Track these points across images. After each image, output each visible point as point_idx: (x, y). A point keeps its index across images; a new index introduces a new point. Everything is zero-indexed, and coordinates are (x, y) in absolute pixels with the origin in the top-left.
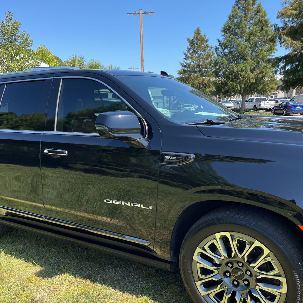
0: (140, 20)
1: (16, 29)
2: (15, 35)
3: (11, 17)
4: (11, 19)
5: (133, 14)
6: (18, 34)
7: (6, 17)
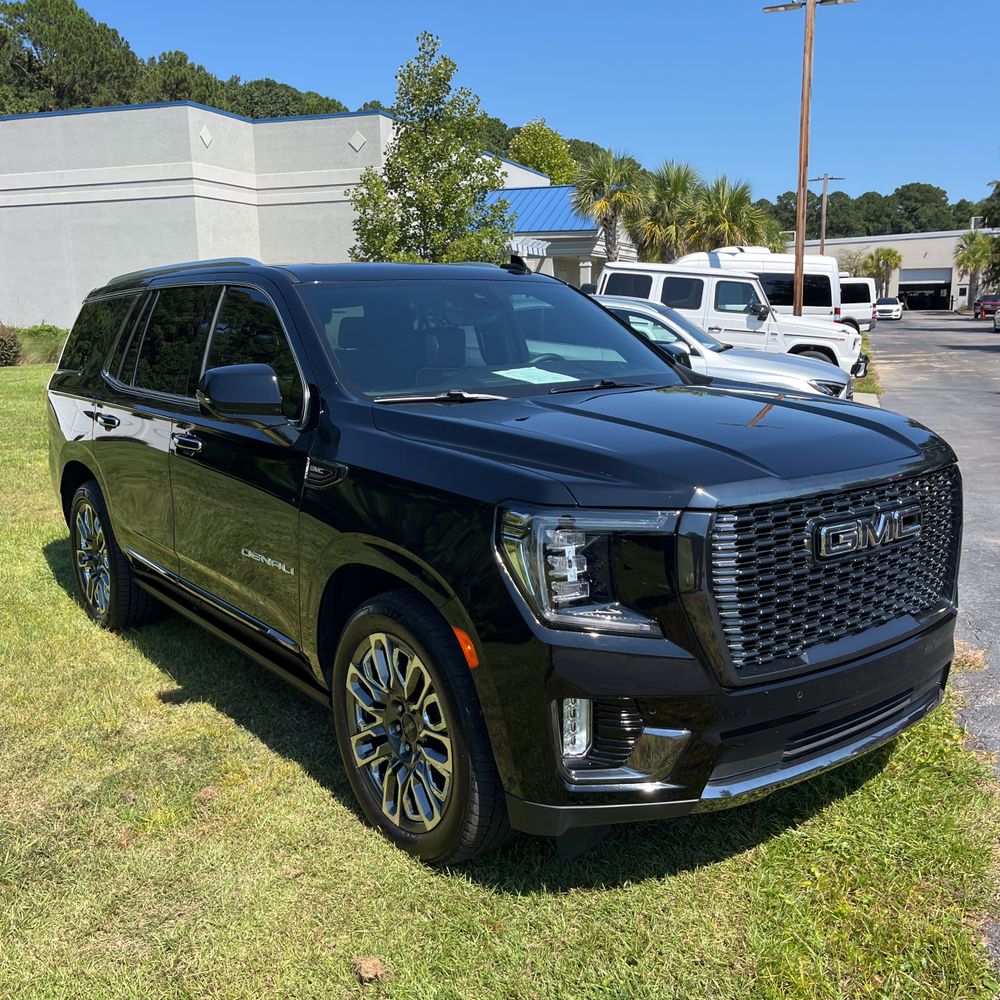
0: (806, 26)
1: (441, 82)
2: (439, 101)
3: (433, 50)
4: (432, 55)
5: (783, 9)
6: (448, 99)
7: (420, 49)
